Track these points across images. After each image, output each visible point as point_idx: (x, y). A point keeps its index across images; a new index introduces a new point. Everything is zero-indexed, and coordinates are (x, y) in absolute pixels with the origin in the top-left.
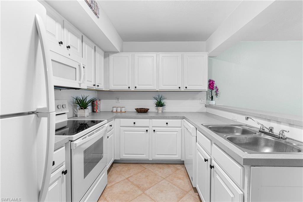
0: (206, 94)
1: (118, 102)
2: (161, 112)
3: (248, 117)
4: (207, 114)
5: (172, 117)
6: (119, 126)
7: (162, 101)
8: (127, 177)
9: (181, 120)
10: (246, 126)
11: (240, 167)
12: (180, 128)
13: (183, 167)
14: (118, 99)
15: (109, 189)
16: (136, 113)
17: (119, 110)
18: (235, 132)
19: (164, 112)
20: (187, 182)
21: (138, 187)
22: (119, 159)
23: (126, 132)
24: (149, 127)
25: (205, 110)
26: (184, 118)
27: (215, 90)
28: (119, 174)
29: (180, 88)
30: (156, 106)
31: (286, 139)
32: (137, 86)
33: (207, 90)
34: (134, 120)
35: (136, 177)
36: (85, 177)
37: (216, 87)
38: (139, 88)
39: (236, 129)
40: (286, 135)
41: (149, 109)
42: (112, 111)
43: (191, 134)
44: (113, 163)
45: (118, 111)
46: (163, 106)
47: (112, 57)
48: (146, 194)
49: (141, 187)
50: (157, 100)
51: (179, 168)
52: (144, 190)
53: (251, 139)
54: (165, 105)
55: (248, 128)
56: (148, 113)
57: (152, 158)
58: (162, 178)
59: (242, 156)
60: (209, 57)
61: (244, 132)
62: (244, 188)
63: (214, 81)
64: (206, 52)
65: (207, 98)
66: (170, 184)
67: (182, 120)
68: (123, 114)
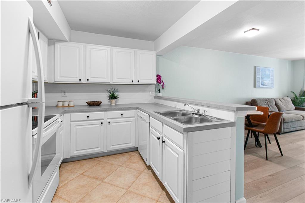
0: (154, 87)
1: (64, 96)
2: (114, 104)
3: (185, 103)
4: (156, 104)
5: (127, 108)
6: (70, 121)
7: (115, 94)
8: (82, 172)
9: (134, 111)
10: (184, 111)
11: (182, 135)
12: (134, 118)
13: (136, 153)
14: (64, 92)
15: (62, 189)
16: (87, 107)
17: (66, 104)
18: (177, 115)
19: (117, 104)
20: (142, 164)
21: (96, 178)
22: (68, 157)
23: (77, 127)
24: (103, 119)
25: (154, 101)
26: (137, 109)
27: (161, 84)
28: (72, 172)
29: (132, 81)
30: (108, 98)
31: (206, 116)
32: (89, 79)
33: (156, 84)
34: (88, 114)
35: (91, 171)
36: (42, 175)
37: (163, 81)
38: (92, 80)
39: (178, 114)
40: (206, 113)
41: (102, 102)
42: (57, 106)
43: (145, 120)
44: (62, 163)
45: (64, 106)
46: (117, 98)
47: (58, 46)
48: (105, 182)
49: (98, 177)
50: (110, 93)
51: (134, 154)
52: (102, 180)
53: (187, 118)
54: (118, 98)
55: (185, 112)
56: (101, 106)
57: (107, 150)
58: (118, 165)
59: (183, 127)
60: (157, 55)
61: (183, 114)
62: (184, 148)
63: (161, 76)
64: (154, 51)
65: (155, 91)
66: (127, 169)
67: (136, 111)
68: (72, 109)
